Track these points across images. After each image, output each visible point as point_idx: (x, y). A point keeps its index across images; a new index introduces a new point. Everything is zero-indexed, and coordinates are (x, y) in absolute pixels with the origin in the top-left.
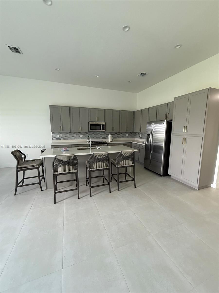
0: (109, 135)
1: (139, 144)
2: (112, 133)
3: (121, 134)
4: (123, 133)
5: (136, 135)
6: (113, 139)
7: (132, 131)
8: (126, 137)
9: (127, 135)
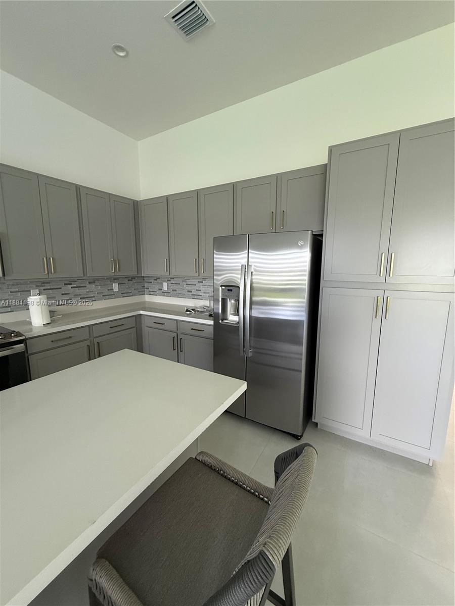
0: (28, 293)
1: (177, 321)
2: (43, 283)
3: (93, 286)
4: (98, 280)
5: (146, 285)
6: (55, 308)
7: (133, 273)
8: (111, 295)
9: (116, 287)
